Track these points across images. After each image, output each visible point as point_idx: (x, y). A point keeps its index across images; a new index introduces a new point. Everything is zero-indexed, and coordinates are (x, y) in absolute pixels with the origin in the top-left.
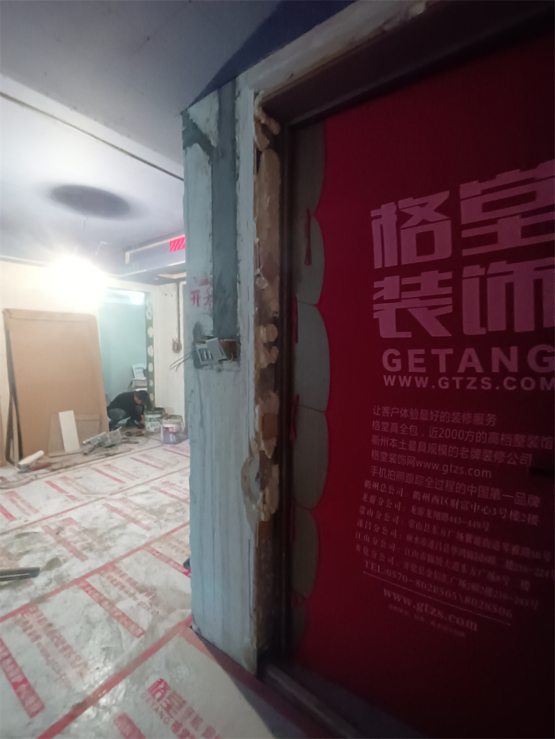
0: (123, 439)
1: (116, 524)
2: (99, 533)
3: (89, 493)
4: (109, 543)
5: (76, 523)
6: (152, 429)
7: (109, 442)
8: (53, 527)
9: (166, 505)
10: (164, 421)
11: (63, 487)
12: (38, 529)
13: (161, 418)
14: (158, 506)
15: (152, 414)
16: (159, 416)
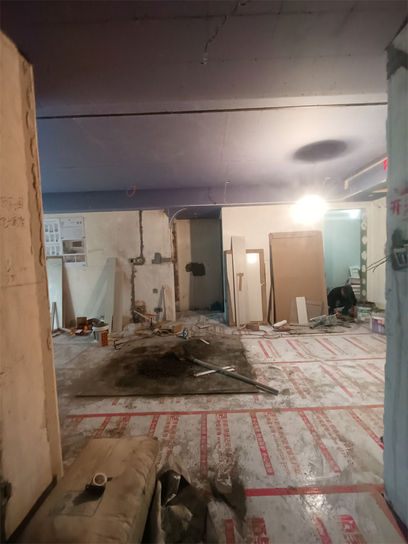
0: (339, 322)
1: (327, 383)
2: (315, 384)
3: (311, 354)
4: (321, 394)
5: (301, 372)
6: (363, 319)
7: (328, 323)
8: (288, 369)
9: (370, 383)
10: (373, 313)
11: (296, 346)
12: (280, 368)
13: (371, 310)
14: (362, 381)
15: (363, 306)
16: (370, 309)
